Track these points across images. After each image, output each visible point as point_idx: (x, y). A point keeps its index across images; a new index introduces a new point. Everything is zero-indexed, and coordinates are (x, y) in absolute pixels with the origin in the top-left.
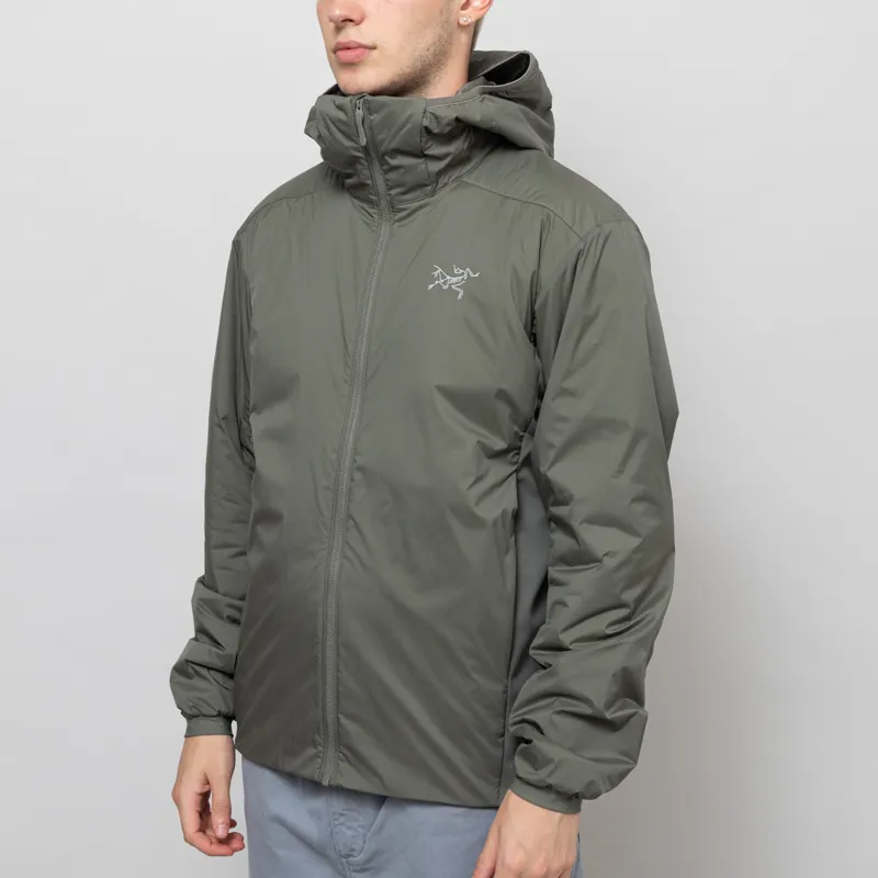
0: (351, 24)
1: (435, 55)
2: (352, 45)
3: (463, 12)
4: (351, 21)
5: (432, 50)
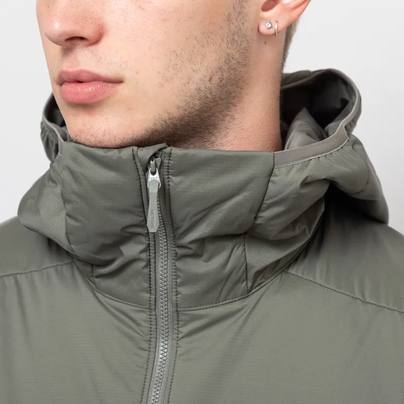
0: (81, 44)
1: (222, 85)
2: (83, 77)
3: (266, 14)
4: (82, 39)
5: (216, 79)
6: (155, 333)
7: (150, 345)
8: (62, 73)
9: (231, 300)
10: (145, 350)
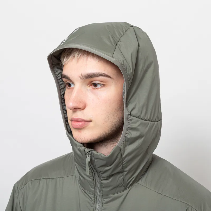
1: (122, 124)
8: (72, 118)
10: (93, 207)
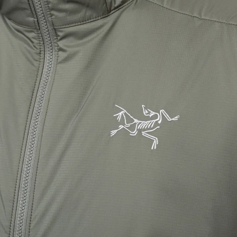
6: (43, 47)
7: (40, 56)
9: (95, 19)
